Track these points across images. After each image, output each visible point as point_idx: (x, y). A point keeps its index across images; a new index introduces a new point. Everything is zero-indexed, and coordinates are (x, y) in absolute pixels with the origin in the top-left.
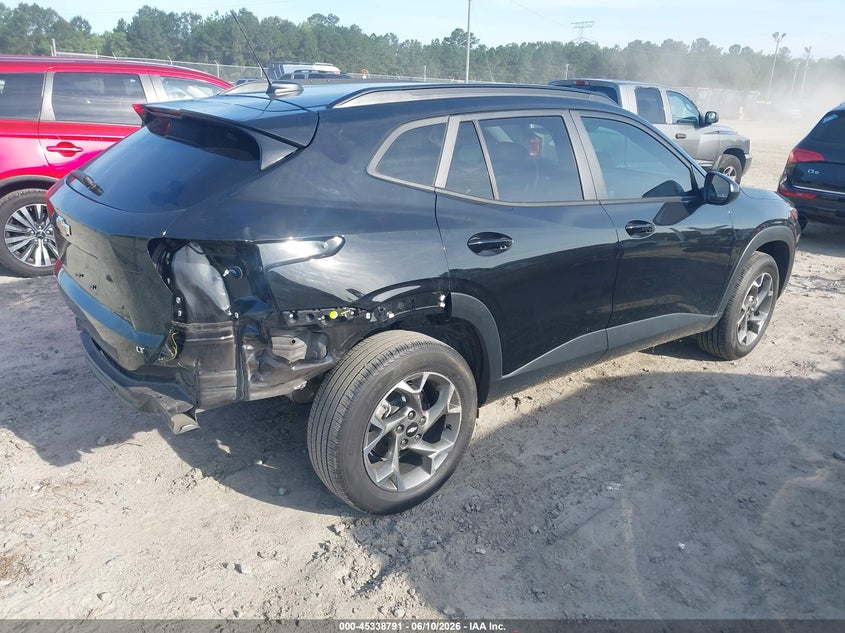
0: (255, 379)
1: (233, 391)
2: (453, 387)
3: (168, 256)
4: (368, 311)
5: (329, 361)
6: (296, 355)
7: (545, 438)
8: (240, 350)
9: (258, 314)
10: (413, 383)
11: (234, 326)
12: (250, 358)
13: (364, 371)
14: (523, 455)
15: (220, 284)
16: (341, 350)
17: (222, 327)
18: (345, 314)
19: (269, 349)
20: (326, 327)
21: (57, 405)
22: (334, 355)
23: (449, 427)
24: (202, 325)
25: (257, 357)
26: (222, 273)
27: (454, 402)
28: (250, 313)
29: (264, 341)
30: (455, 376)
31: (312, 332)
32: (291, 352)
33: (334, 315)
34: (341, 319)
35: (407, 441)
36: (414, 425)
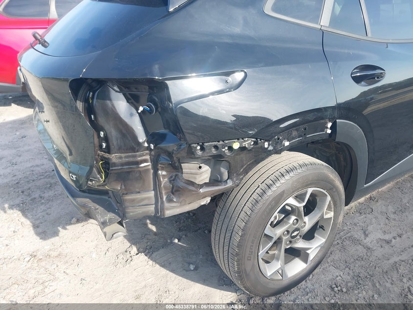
0: (170, 200)
1: (152, 208)
2: (329, 198)
3: (91, 96)
4: (266, 141)
5: (230, 183)
6: (202, 178)
7: (382, 224)
8: (156, 175)
9: (170, 146)
10: (300, 198)
11: (150, 155)
12: (164, 181)
13: (259, 191)
14: (368, 239)
15: (137, 119)
16: (240, 174)
17: (140, 156)
18: (246, 144)
19: (180, 174)
20: (229, 156)
21: (51, 193)
22: (235, 179)
23: (322, 227)
24: (123, 155)
25: (170, 181)
26: (137, 109)
27: (329, 208)
28: (162, 145)
29: (175, 168)
30: (332, 189)
31: (216, 160)
32: (197, 176)
33: (236, 146)
34: (242, 149)
35: (291, 242)
36: (297, 229)
